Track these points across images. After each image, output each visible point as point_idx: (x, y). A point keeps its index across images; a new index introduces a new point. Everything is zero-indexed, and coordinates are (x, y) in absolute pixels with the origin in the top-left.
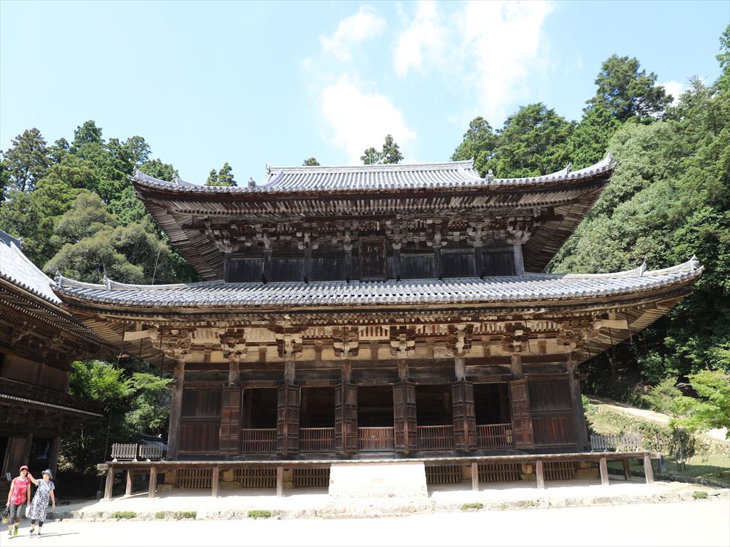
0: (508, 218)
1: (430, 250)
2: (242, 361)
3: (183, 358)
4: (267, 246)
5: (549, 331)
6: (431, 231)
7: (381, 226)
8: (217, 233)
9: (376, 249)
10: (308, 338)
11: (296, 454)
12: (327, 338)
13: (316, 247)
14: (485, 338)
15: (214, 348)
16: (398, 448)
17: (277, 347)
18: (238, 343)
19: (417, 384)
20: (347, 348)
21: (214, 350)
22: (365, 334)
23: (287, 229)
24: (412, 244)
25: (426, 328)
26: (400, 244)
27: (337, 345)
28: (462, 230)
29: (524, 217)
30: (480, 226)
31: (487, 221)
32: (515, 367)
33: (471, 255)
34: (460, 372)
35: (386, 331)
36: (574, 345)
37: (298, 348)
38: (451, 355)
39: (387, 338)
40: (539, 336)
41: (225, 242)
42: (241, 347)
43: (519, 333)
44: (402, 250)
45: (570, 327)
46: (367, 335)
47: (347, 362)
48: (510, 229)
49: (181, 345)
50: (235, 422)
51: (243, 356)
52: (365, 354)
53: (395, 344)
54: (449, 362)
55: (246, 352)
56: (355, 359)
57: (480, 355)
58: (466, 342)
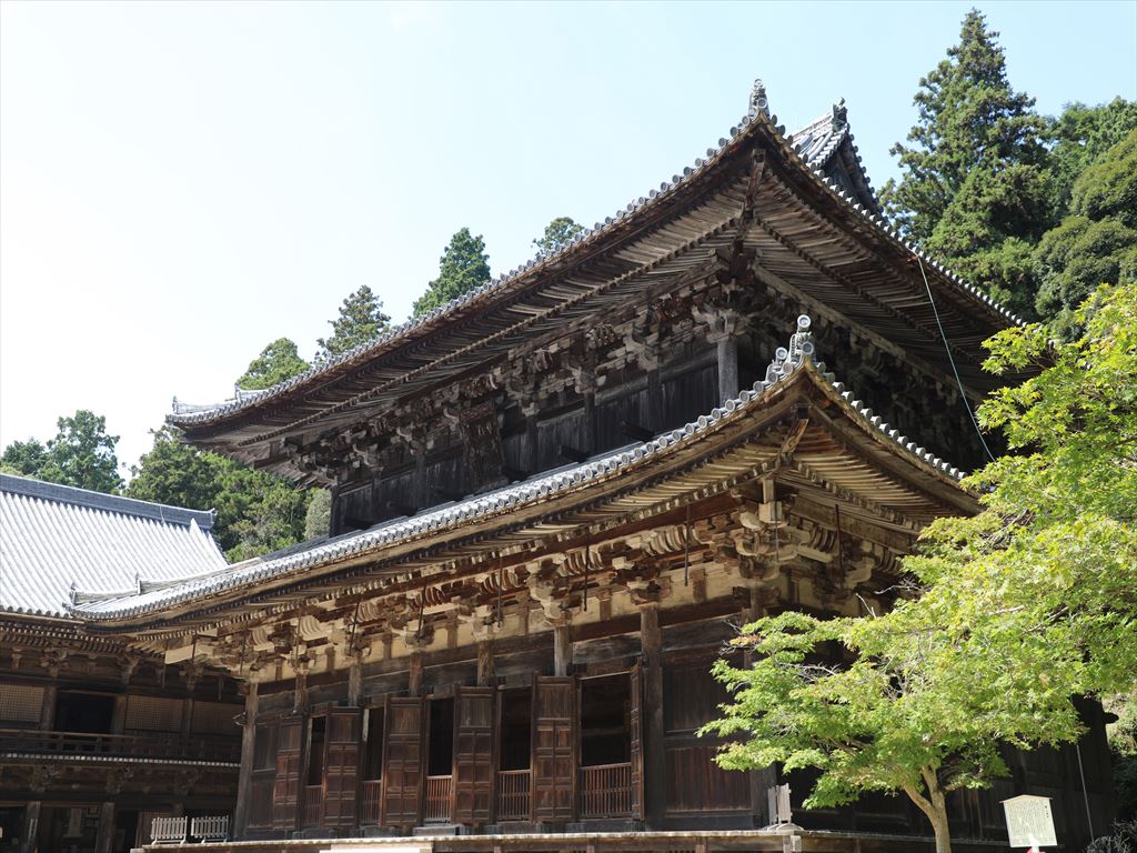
1: (580, 401)
2: (309, 674)
9: (488, 427)
14: (601, 580)
24: (553, 397)
34: (559, 658)
44: (541, 416)
47: (413, 657)
50: (294, 776)
51: (312, 664)
52: (441, 638)
54: (547, 638)
55: (315, 656)
56: (429, 648)
57: (596, 617)
58: (556, 595)
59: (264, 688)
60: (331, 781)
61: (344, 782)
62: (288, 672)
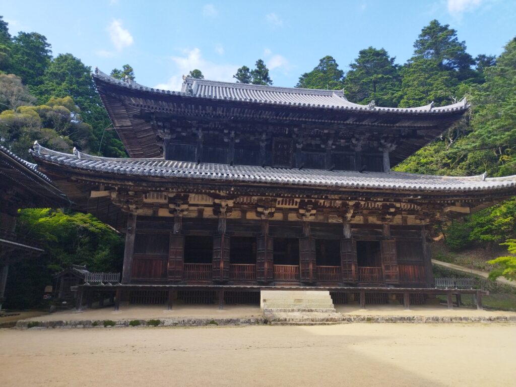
0: (383, 134)
1: (324, 150)
2: (184, 217)
3: (136, 212)
4: (200, 137)
5: (412, 210)
6: (325, 137)
7: (289, 131)
8: (160, 124)
9: (285, 146)
10: (238, 203)
11: (227, 281)
12: (252, 204)
13: (237, 141)
14: (365, 212)
15: (162, 206)
16: (303, 280)
17: (213, 208)
18: (182, 204)
19: (316, 238)
20: (267, 212)
21: (161, 207)
22: (281, 203)
23: (216, 126)
24: (311, 145)
25: (326, 203)
26: (302, 145)
27: (259, 209)
28: (348, 139)
29: (394, 134)
30: (362, 138)
31: (367, 135)
32: (386, 232)
33: (352, 157)
34: (347, 233)
35: (296, 202)
36: (428, 220)
37: (229, 209)
38: (341, 221)
39: (297, 207)
40: (403, 212)
41: (165, 131)
42: (185, 207)
43: (392, 210)
44: (303, 149)
45: (427, 209)
46: (282, 204)
47: (265, 221)
48: (382, 141)
49: (136, 203)
50: (180, 258)
51: (185, 213)
52: (278, 216)
53: (301, 211)
54: (339, 225)
56: (272, 219)
58: (354, 213)
62: (164, 214)
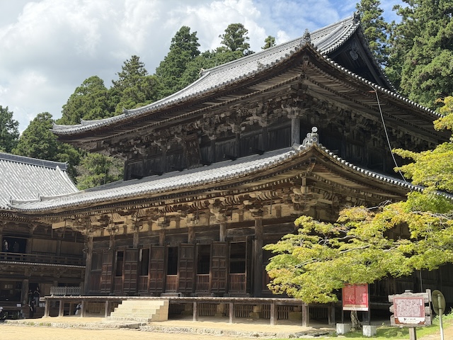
2: (117, 234)
3: (92, 234)
9: (194, 143)
14: (239, 207)
40: (276, 201)
47: (161, 231)
50: (110, 273)
51: (117, 231)
52: (173, 224)
54: (217, 227)
55: (118, 228)
56: (168, 228)
57: (237, 221)
58: (221, 212)
59: (95, 239)
60: (126, 275)
61: (131, 276)
62: (106, 233)
